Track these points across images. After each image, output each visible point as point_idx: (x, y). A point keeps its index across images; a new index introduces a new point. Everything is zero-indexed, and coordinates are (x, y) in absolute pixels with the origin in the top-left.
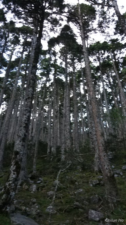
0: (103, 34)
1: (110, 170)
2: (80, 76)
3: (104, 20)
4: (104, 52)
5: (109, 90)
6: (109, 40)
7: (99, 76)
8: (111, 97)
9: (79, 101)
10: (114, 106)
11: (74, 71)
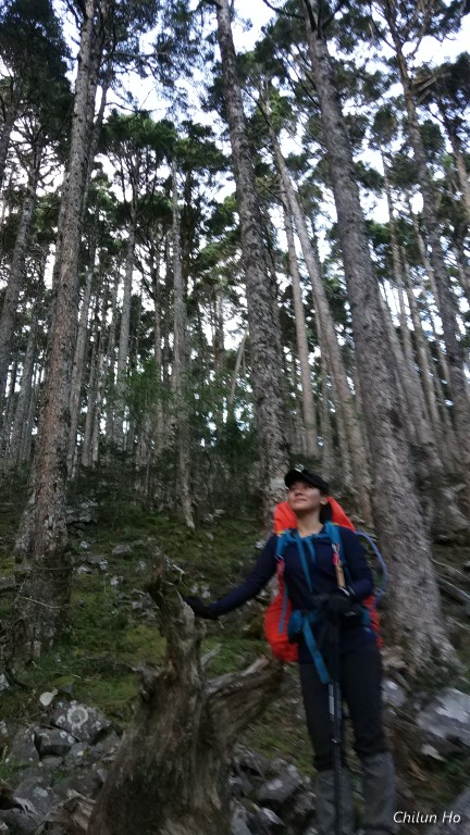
0: (167, 89)
1: (61, 534)
2: (51, 218)
3: (179, 39)
4: (159, 158)
5: (149, 305)
6: (181, 121)
7: (125, 243)
8: (151, 330)
9: (29, 314)
10: (151, 368)
11: (31, 188)
